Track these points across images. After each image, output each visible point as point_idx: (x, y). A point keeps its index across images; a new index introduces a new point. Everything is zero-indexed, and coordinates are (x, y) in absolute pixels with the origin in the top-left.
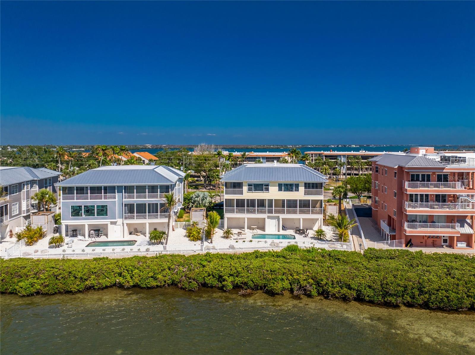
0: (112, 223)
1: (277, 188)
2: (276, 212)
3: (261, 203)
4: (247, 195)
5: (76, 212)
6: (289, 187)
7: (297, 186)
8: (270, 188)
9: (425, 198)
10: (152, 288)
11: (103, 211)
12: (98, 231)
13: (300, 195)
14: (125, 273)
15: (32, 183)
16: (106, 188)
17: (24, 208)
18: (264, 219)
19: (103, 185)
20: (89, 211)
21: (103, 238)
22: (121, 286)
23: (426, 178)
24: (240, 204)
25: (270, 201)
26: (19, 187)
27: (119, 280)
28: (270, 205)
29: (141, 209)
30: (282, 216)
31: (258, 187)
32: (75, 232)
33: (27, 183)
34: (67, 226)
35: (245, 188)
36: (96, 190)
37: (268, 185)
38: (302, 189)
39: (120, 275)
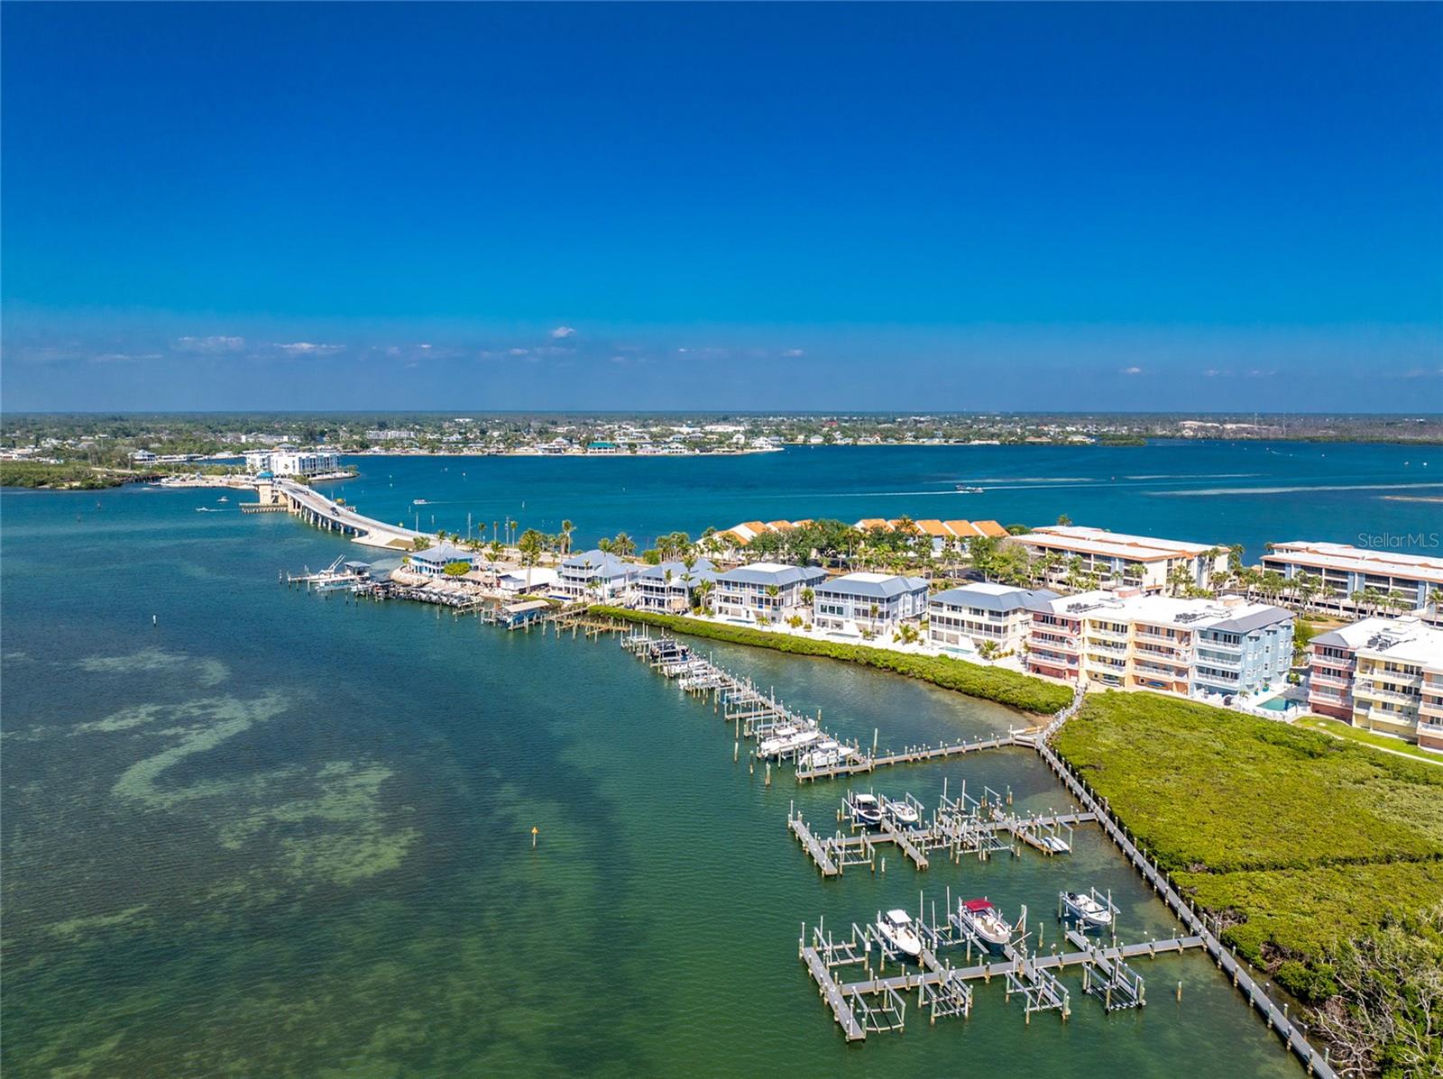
0: (846, 621)
1: (968, 611)
2: (969, 632)
3: (956, 622)
4: (946, 613)
5: (823, 610)
6: (977, 612)
7: (983, 611)
8: (962, 610)
9: (1052, 638)
10: (844, 660)
11: (840, 611)
12: (839, 625)
13: (985, 619)
14: (833, 649)
15: (801, 582)
16: (842, 595)
17: (795, 601)
18: (958, 636)
19: (841, 592)
20: (832, 609)
21: (841, 632)
22: (829, 656)
23: (1054, 621)
24: (941, 620)
25: (963, 621)
26: (791, 585)
27: (829, 653)
28: (963, 625)
29: (865, 613)
30: (971, 635)
31: (954, 608)
32: (824, 624)
33: (797, 582)
34: (818, 619)
35: (945, 608)
36: (836, 595)
37: (960, 608)
38: (986, 614)
39: (830, 650)
